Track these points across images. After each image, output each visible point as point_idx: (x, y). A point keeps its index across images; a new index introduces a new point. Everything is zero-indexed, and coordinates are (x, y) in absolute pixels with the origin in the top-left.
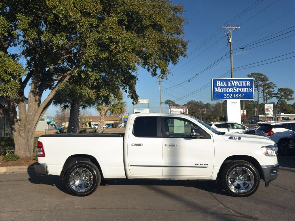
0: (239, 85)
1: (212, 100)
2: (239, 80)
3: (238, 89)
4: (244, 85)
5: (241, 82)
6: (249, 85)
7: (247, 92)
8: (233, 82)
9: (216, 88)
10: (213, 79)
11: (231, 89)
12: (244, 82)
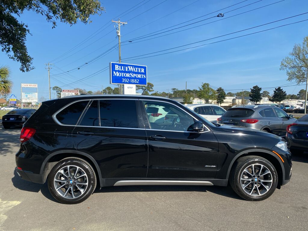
0: (135, 71)
1: (110, 83)
2: (135, 67)
3: (134, 74)
4: (139, 71)
5: (137, 68)
6: (144, 72)
7: (141, 78)
8: (130, 67)
9: (114, 72)
10: (111, 63)
11: (128, 74)
12: (139, 69)
